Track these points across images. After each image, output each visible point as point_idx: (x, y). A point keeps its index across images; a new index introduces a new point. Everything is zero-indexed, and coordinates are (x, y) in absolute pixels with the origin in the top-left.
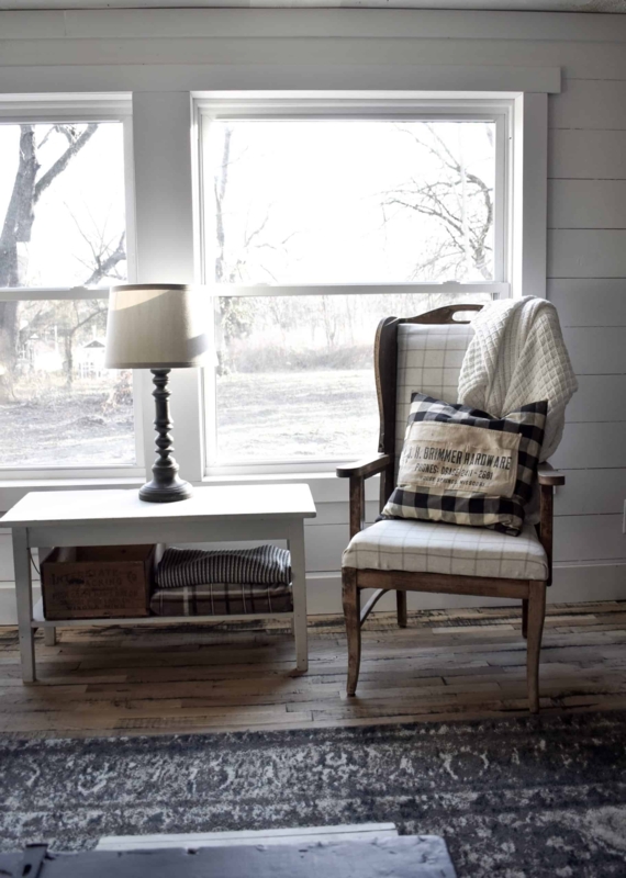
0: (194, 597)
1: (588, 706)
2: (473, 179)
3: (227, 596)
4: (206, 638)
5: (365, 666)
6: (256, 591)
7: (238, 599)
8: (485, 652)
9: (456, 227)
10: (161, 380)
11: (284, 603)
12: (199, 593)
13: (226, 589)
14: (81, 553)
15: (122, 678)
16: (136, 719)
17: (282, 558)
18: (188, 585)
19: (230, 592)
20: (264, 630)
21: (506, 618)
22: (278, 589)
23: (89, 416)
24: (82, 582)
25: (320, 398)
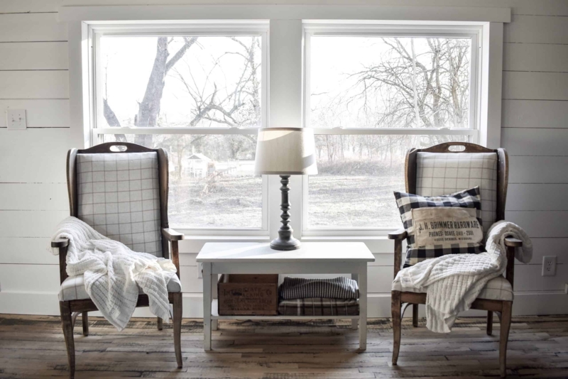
0: (304, 305)
1: (533, 375)
2: (418, 64)
3: (322, 305)
4: (303, 329)
5: (402, 348)
6: (338, 303)
7: (329, 307)
8: (468, 342)
9: (408, 92)
10: (285, 181)
11: (354, 310)
12: (306, 303)
13: (322, 301)
14: (232, 278)
15: (260, 350)
16: (274, 374)
17: (352, 284)
18: (299, 298)
19: (324, 303)
20: (335, 326)
21: (475, 323)
22: (351, 302)
23: (194, 199)
24: (241, 294)
25: (326, 192)
